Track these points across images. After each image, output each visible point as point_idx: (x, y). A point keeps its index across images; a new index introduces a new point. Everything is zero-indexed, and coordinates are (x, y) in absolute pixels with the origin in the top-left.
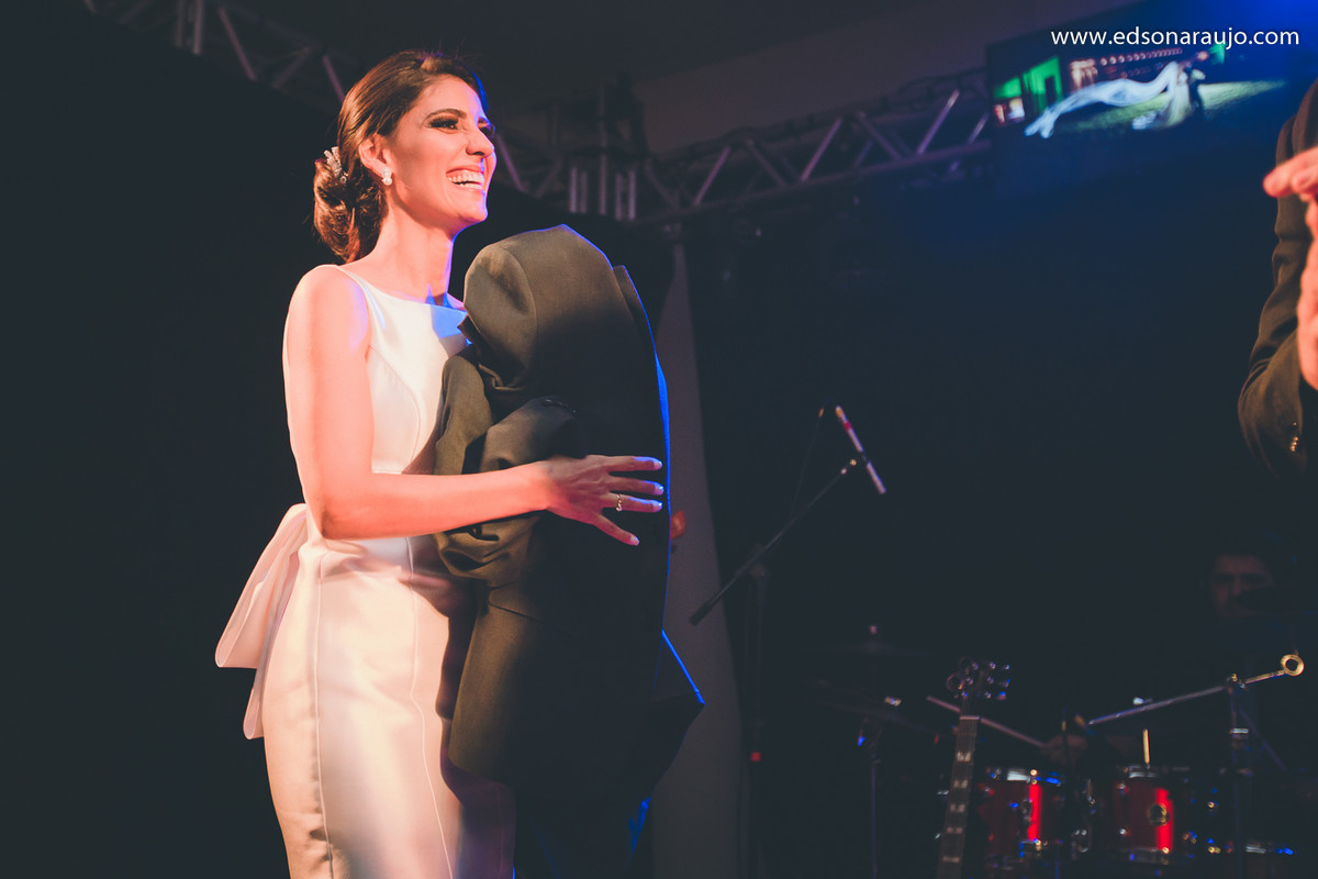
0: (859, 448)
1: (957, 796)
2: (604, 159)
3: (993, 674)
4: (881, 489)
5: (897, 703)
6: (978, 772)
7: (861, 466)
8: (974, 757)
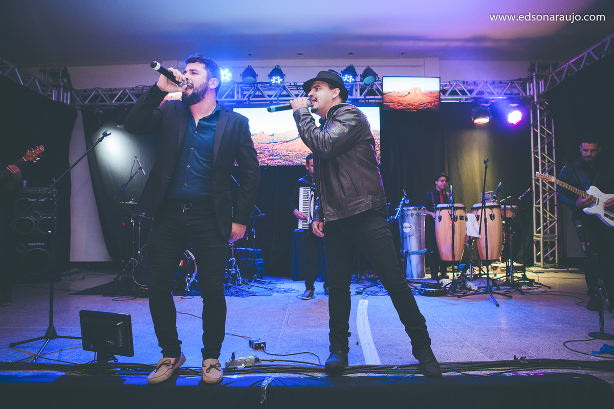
2: (61, 88)
4: (145, 173)
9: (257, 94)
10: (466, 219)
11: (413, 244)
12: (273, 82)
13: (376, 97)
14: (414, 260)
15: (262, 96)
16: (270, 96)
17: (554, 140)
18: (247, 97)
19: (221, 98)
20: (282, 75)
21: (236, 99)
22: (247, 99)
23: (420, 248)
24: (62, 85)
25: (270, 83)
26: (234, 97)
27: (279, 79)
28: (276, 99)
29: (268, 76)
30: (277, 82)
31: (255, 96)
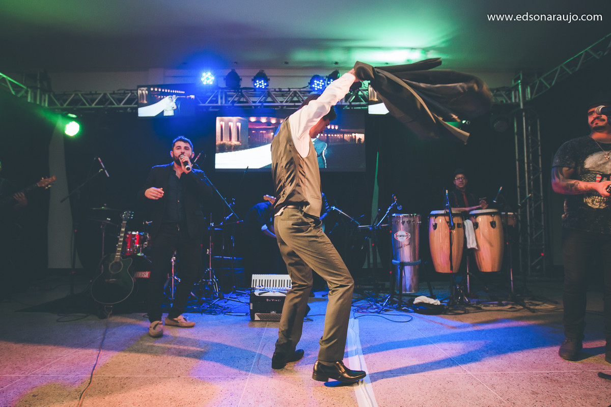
0: (103, 166)
1: (121, 237)
2: (39, 90)
3: (130, 213)
4: (108, 176)
5: (110, 219)
6: (126, 233)
7: (104, 171)
8: (125, 230)
9: (242, 100)
10: (464, 226)
11: (406, 254)
12: (257, 87)
13: (361, 103)
14: (408, 271)
15: (247, 102)
16: (254, 102)
17: (540, 148)
18: (231, 103)
19: (205, 103)
20: (267, 80)
21: (219, 104)
22: (231, 105)
23: (415, 259)
24: (39, 86)
25: (255, 89)
26: (217, 103)
27: (263, 83)
28: (260, 104)
29: (252, 80)
30: (261, 86)
31: (239, 102)
